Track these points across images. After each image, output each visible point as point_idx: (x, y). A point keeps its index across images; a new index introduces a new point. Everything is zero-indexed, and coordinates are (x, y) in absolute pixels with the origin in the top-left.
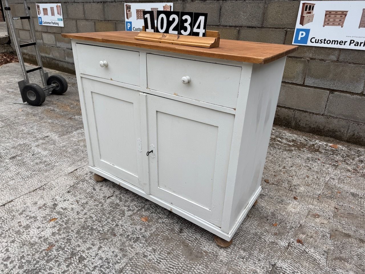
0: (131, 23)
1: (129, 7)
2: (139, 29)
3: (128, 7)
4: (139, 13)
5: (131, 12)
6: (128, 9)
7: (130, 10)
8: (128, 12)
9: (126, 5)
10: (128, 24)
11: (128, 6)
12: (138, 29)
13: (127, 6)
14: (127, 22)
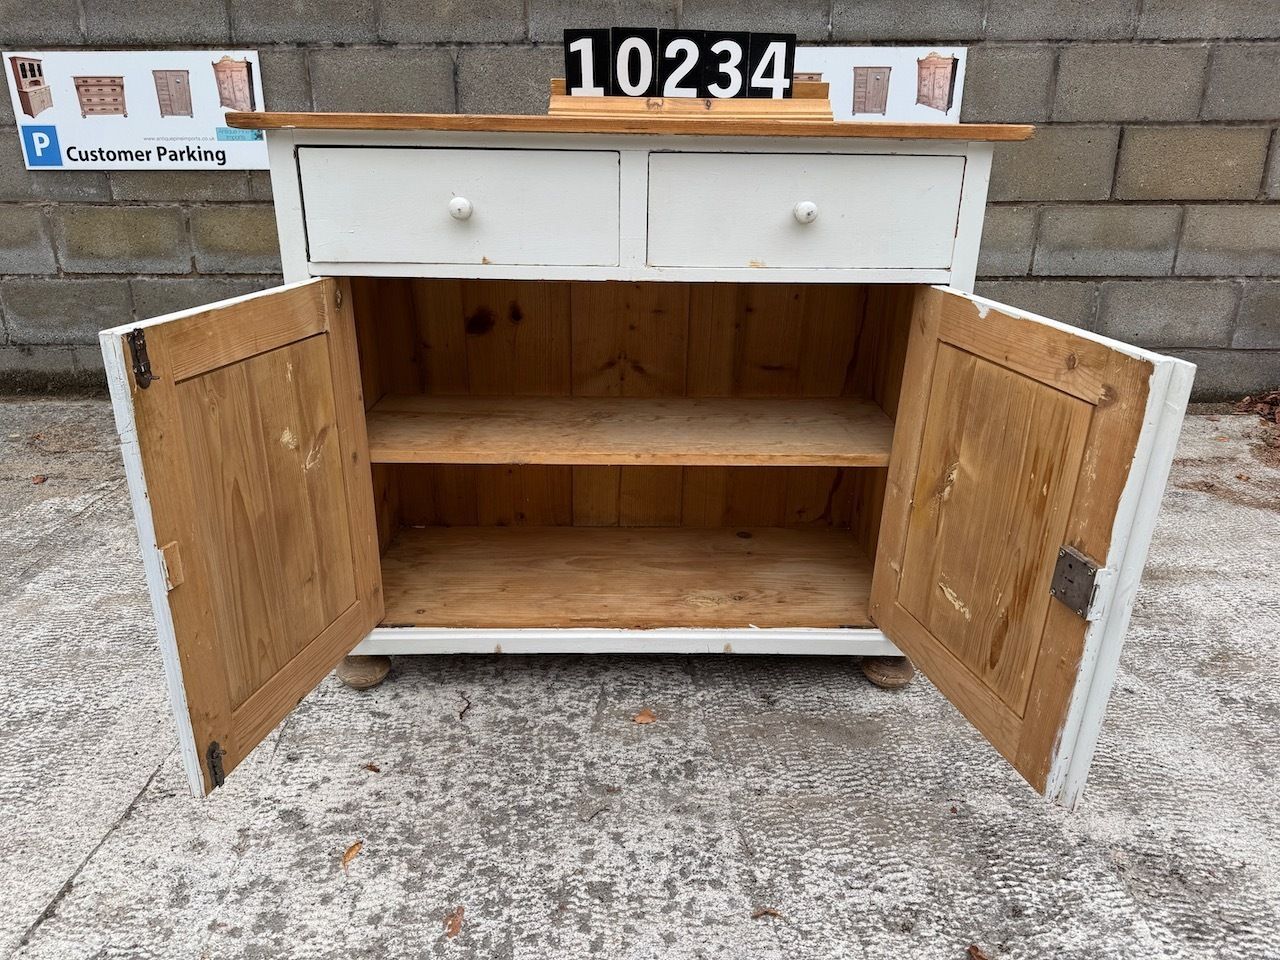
0: (51, 131)
1: (31, 65)
2: (101, 152)
3: (27, 67)
4: (94, 90)
5: (48, 90)
6: (29, 74)
7: (38, 78)
8: (27, 89)
9: (13, 60)
10: (36, 136)
11: (23, 65)
12: (98, 154)
13: (19, 62)
14: (29, 131)
